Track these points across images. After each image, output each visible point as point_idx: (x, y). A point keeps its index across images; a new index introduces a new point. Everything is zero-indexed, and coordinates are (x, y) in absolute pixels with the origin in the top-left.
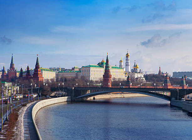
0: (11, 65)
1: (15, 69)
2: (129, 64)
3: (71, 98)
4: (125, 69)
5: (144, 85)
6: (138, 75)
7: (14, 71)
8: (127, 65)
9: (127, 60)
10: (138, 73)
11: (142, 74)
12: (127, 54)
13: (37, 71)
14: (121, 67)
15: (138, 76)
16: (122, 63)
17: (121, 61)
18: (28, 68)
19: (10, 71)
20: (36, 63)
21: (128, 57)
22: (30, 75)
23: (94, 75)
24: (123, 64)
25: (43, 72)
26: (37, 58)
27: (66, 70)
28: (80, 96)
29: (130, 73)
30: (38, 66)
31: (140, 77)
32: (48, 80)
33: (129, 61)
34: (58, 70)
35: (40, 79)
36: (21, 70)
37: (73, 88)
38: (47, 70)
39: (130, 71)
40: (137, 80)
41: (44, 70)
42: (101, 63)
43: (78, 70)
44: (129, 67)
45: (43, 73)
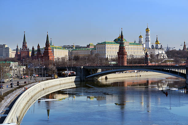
0: (23, 43)
1: (28, 48)
2: (150, 39)
3: (80, 78)
4: (145, 45)
5: (166, 62)
6: (159, 51)
7: (26, 50)
8: (147, 40)
9: (147, 35)
10: (159, 49)
11: (163, 51)
12: (147, 29)
13: (48, 49)
14: (140, 43)
15: (158, 53)
16: (142, 38)
17: (141, 36)
18: (38, 46)
19: (22, 50)
20: (47, 41)
21: (148, 32)
22: (41, 54)
23: (108, 53)
24: (143, 40)
25: (54, 50)
26: (47, 35)
27: (81, 47)
28: (90, 76)
29: (151, 49)
30: (48, 45)
31: (161, 53)
32: (59, 59)
33: (149, 36)
34: (72, 47)
35: (50, 58)
36: (33, 48)
37: (82, 67)
38: (58, 48)
39: (150, 47)
40: (157, 57)
41: (56, 48)
42: (118, 39)
43: (93, 47)
44: (150, 42)
45: (54, 52)
